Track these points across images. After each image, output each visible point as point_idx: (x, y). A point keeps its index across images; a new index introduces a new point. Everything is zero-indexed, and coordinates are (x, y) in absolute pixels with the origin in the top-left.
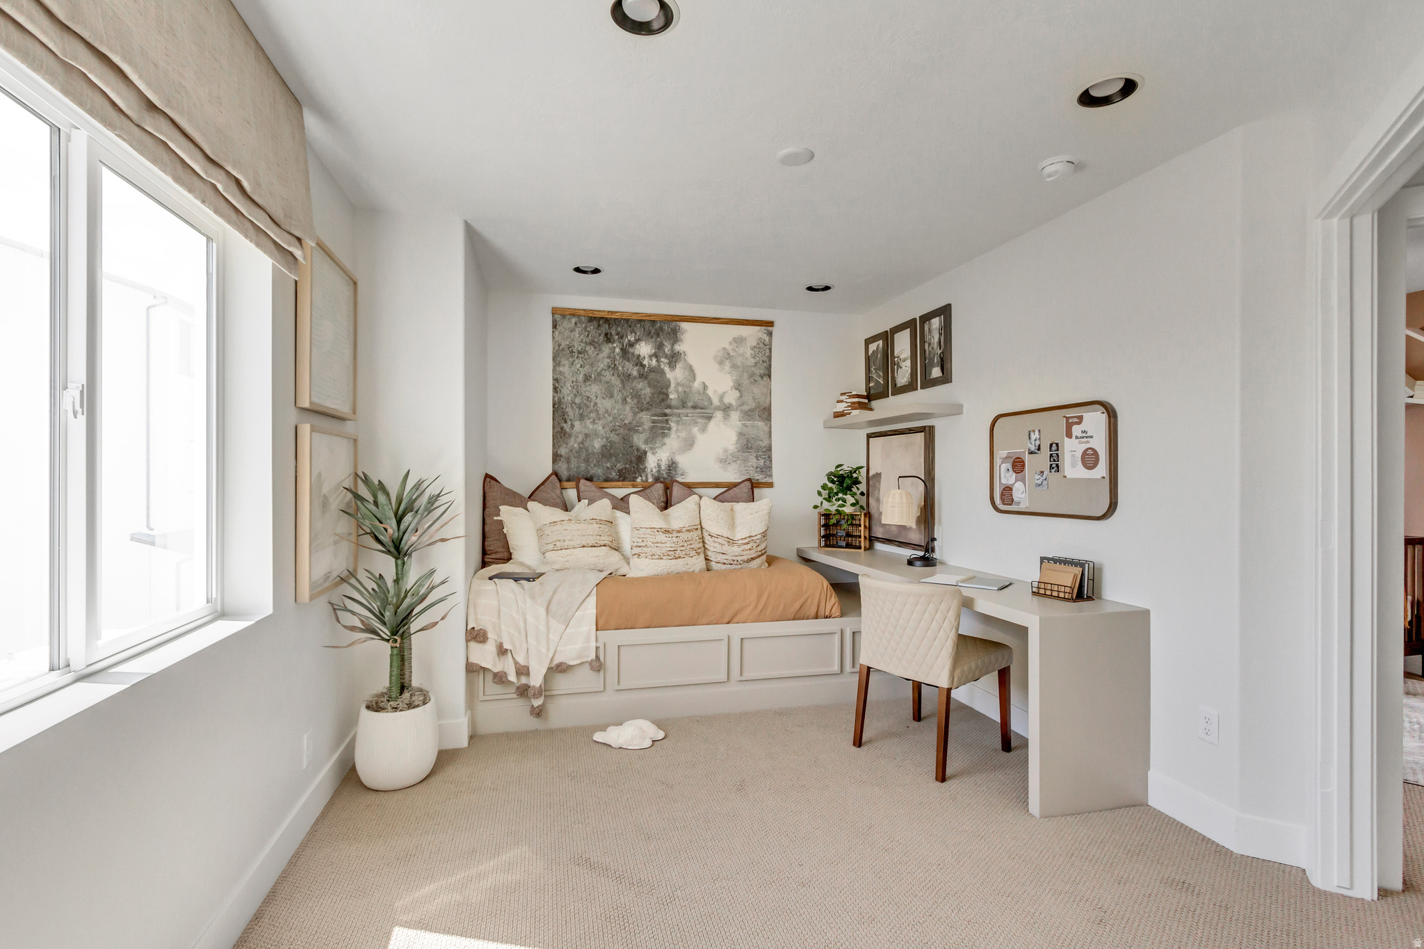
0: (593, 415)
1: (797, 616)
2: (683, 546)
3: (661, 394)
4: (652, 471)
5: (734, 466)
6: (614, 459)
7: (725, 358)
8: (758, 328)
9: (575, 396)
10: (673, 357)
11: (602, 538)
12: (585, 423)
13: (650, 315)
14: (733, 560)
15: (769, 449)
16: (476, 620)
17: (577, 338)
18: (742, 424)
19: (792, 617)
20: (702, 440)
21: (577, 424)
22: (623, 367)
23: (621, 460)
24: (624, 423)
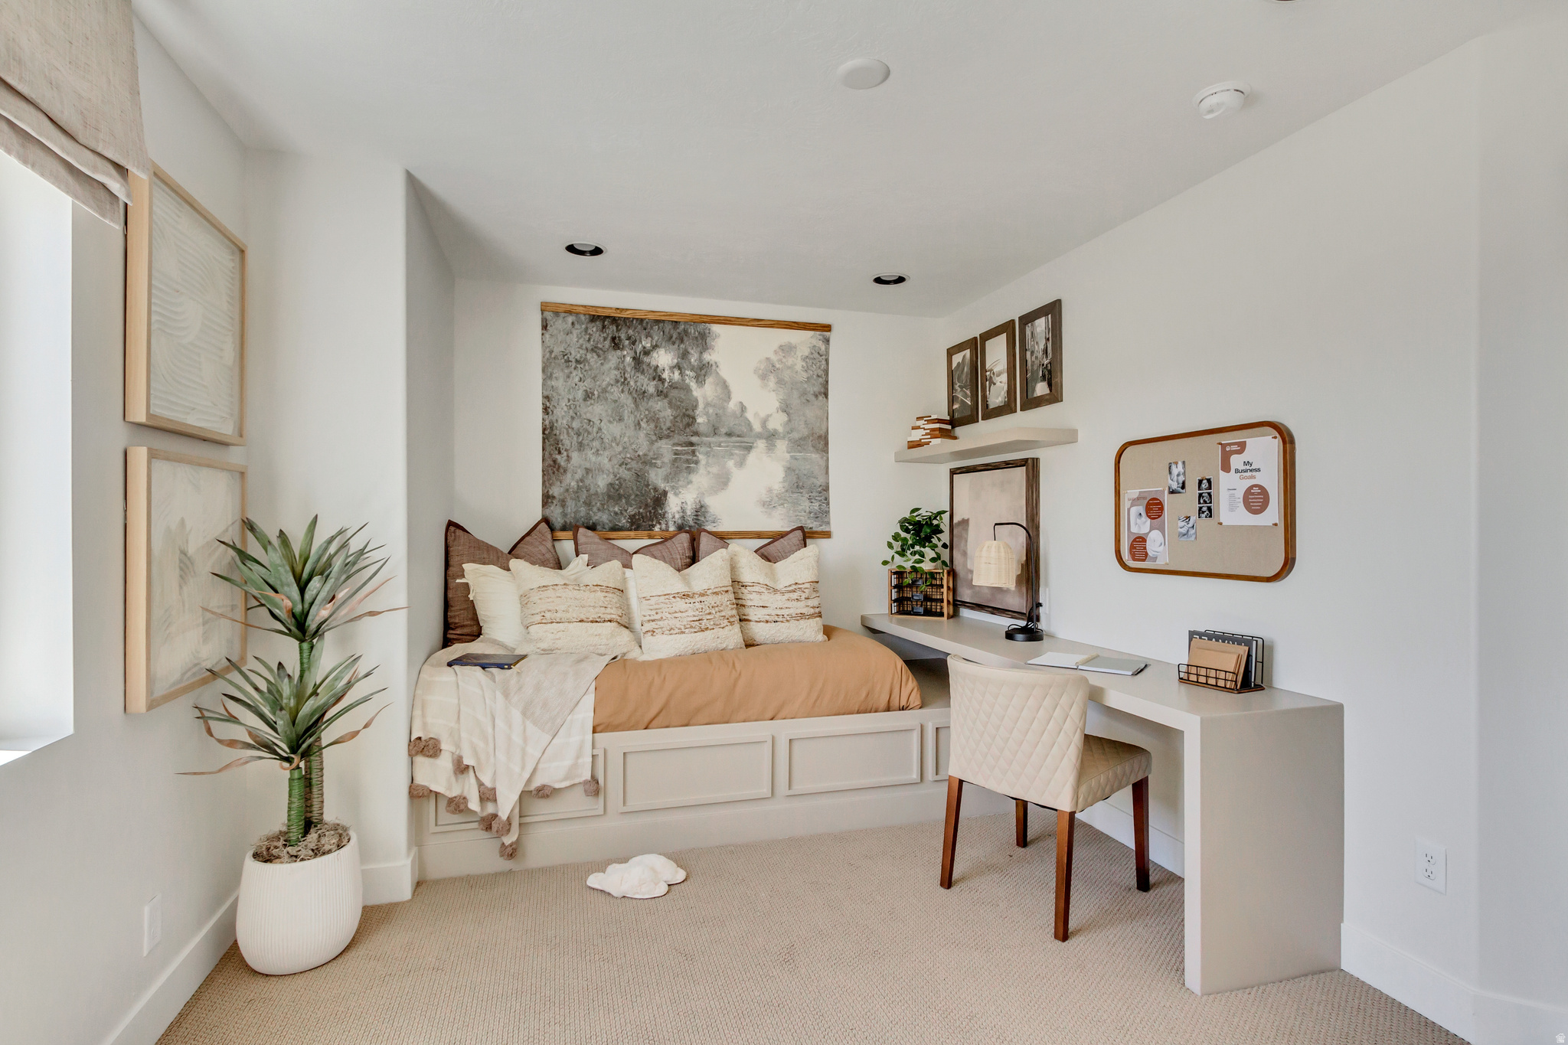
0: (596, 444)
1: (862, 708)
2: (710, 613)
3: (686, 418)
4: (674, 517)
5: (780, 510)
6: (624, 501)
7: (769, 371)
8: (812, 333)
9: (573, 418)
10: (701, 369)
11: (607, 610)
12: (586, 455)
13: (671, 315)
15: (826, 489)
16: (424, 726)
17: (575, 342)
18: (791, 456)
19: (856, 709)
20: (738, 476)
21: (575, 455)
22: (636, 382)
23: (633, 502)
24: (637, 455)
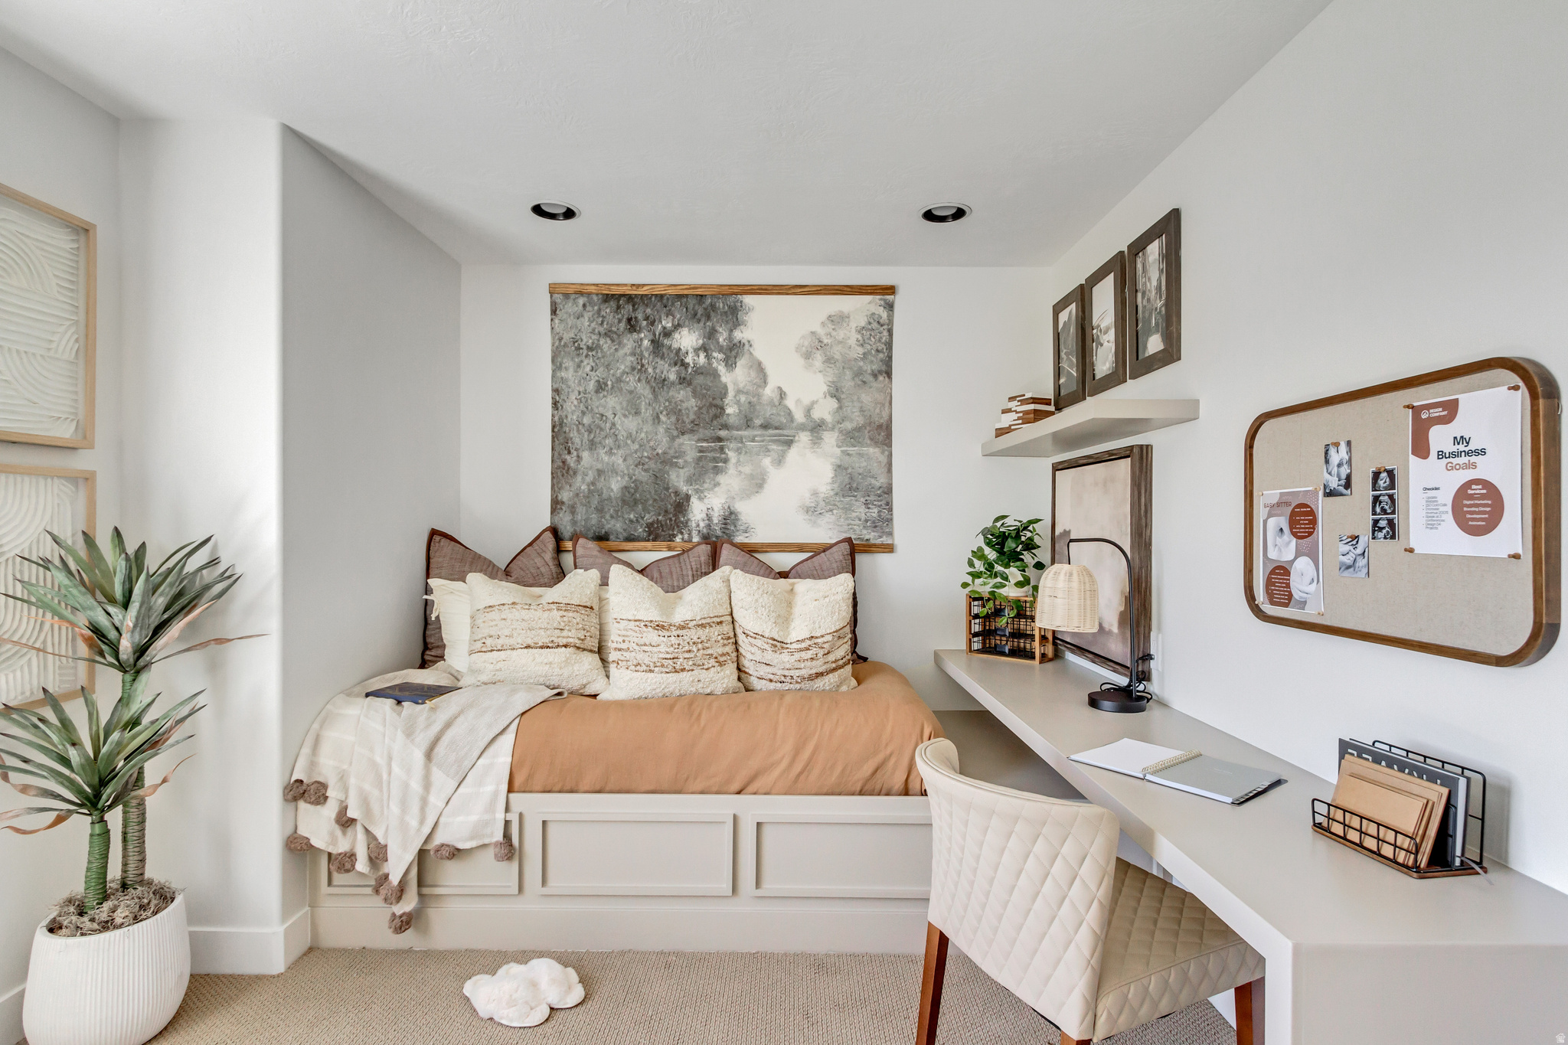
0: (609, 441)
2: (690, 651)
3: (713, 408)
4: (698, 526)
5: (829, 518)
7: (815, 348)
8: (869, 298)
9: (583, 413)
10: (731, 349)
11: (565, 633)
12: (598, 454)
13: (695, 288)
14: (785, 676)
15: (888, 490)
16: (312, 764)
17: (586, 327)
18: (842, 451)
20: (776, 478)
21: (585, 455)
22: (655, 368)
23: (651, 508)
24: (655, 453)
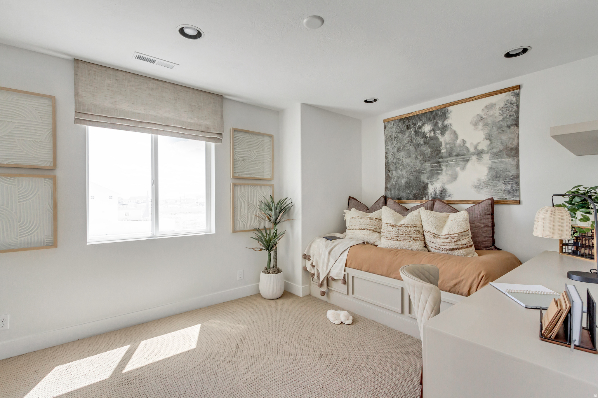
0: (401, 167)
1: (452, 290)
3: (437, 151)
4: (431, 194)
5: (486, 190)
6: (411, 188)
7: (479, 121)
9: (393, 159)
10: (443, 128)
16: (309, 251)
17: (394, 131)
18: (492, 162)
22: (416, 140)
23: (415, 189)
24: (416, 170)
